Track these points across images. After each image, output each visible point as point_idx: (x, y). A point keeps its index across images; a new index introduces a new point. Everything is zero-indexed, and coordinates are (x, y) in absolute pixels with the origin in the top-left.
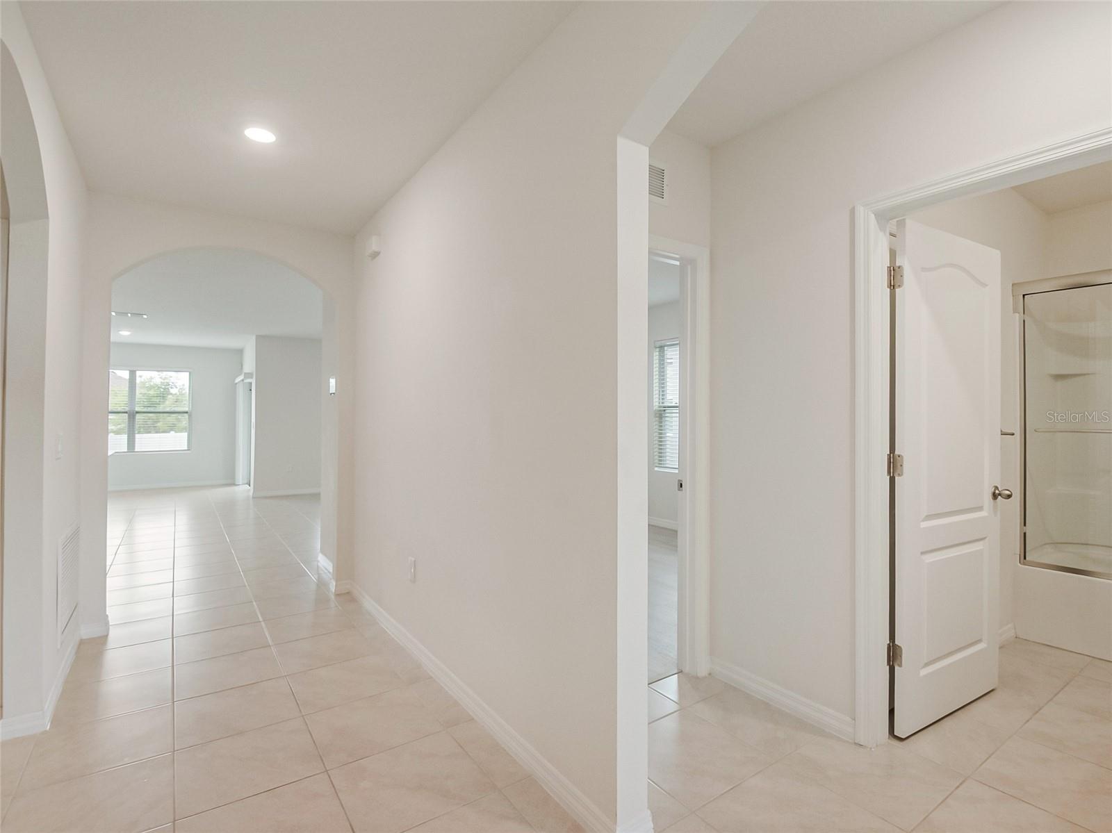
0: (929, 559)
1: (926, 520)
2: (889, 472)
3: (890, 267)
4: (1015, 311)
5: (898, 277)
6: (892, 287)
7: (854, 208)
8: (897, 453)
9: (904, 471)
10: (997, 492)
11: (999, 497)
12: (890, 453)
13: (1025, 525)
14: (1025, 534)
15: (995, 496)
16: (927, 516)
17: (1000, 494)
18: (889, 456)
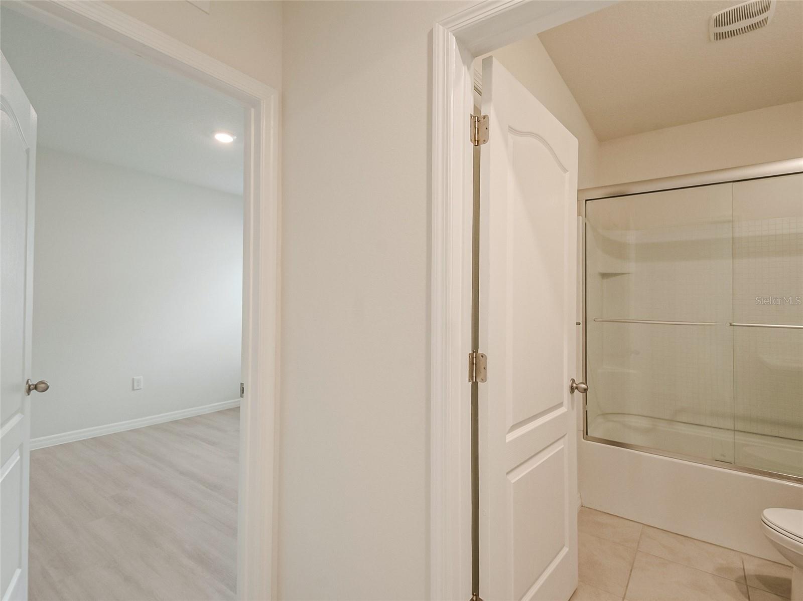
0: (515, 478)
1: (512, 431)
2: (471, 377)
3: (475, 117)
4: (579, 214)
5: (482, 130)
6: (477, 143)
7: (432, 31)
8: (480, 352)
9: (488, 374)
10: (574, 385)
11: (576, 390)
12: (474, 352)
13: (586, 404)
14: (587, 411)
15: (572, 390)
16: (512, 427)
17: (577, 388)
18: (471, 355)
